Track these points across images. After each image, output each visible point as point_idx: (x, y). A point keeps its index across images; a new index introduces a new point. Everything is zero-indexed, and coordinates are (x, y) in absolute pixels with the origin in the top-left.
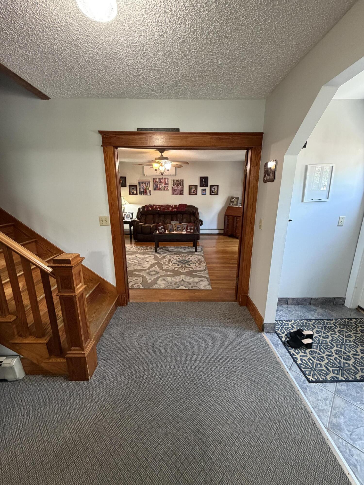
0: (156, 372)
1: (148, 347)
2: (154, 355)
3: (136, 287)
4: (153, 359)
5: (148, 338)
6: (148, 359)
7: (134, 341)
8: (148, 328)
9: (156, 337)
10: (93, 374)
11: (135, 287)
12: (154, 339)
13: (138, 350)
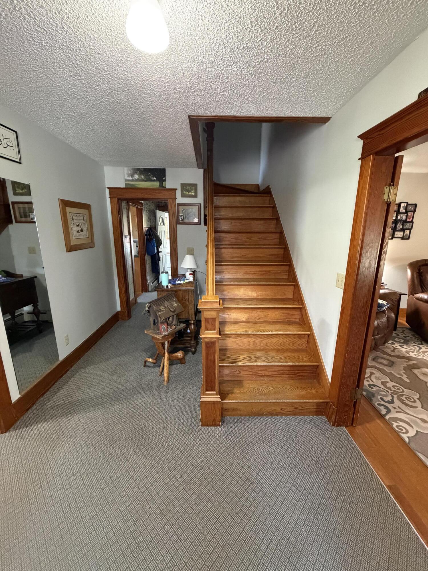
0: (210, 504)
1: (252, 483)
2: (240, 495)
3: (397, 426)
4: (231, 495)
5: (273, 478)
6: (231, 487)
7: (261, 457)
8: (295, 474)
9: (276, 494)
10: (207, 426)
11: (395, 425)
12: (272, 491)
13: (246, 467)
